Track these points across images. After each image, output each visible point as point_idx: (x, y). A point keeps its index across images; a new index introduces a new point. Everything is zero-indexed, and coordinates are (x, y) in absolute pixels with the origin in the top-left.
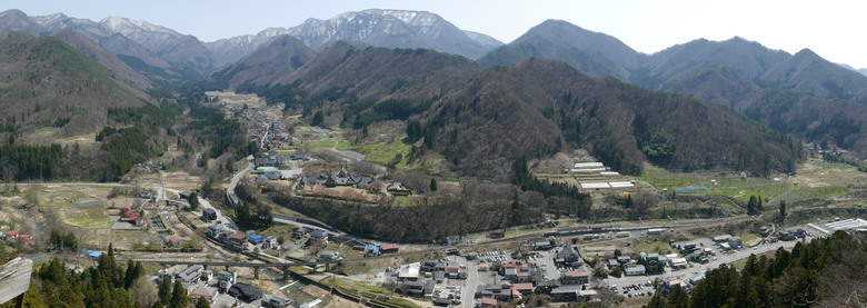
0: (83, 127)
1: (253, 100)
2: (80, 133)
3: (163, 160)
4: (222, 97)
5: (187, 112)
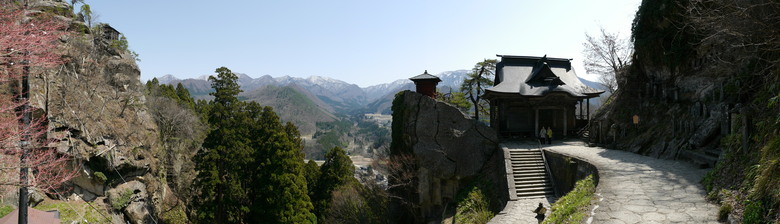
0: (306, 131)
4: (375, 116)
5: (356, 125)
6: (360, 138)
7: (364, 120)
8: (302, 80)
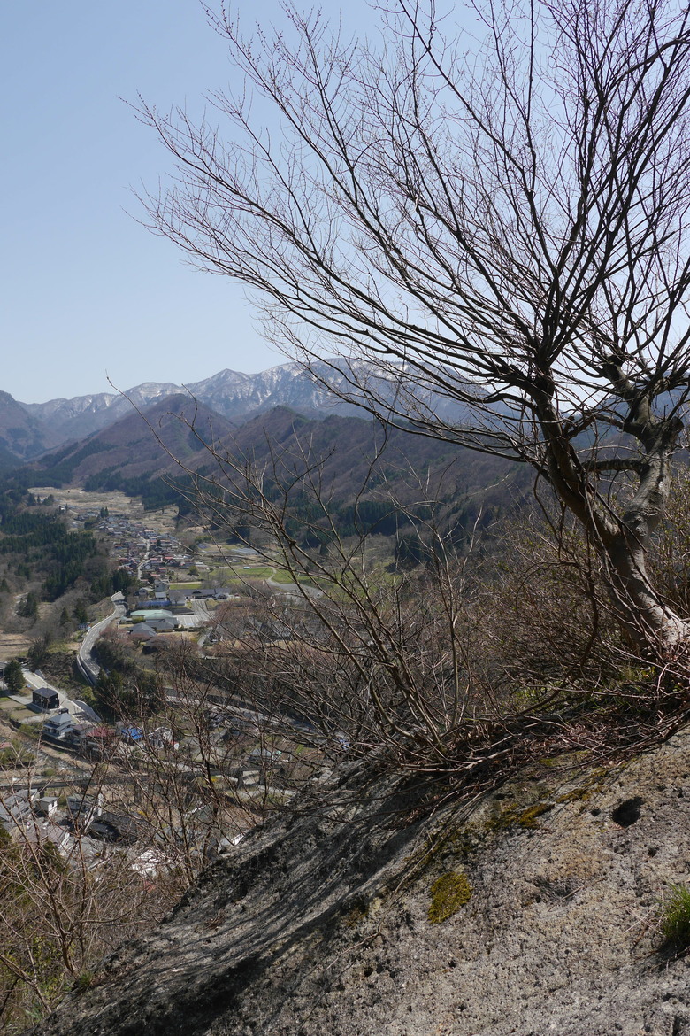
1: (119, 502)
4: (61, 498)
7: (24, 507)
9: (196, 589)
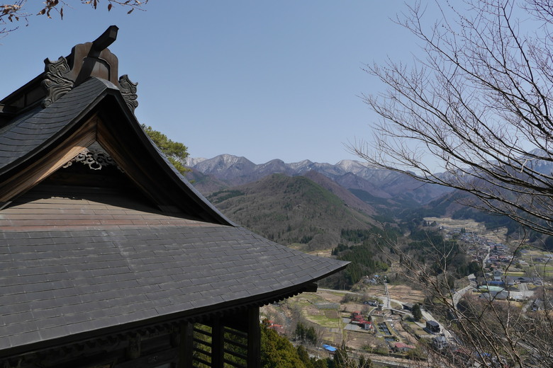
0: (322, 244)
1: (472, 225)
2: (320, 249)
3: (387, 274)
4: (440, 222)
5: (407, 234)
6: (409, 256)
7: (421, 227)
8: (328, 166)
9: (520, 276)
